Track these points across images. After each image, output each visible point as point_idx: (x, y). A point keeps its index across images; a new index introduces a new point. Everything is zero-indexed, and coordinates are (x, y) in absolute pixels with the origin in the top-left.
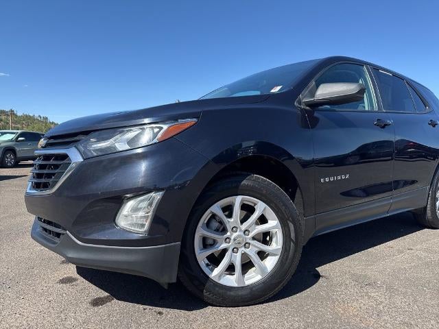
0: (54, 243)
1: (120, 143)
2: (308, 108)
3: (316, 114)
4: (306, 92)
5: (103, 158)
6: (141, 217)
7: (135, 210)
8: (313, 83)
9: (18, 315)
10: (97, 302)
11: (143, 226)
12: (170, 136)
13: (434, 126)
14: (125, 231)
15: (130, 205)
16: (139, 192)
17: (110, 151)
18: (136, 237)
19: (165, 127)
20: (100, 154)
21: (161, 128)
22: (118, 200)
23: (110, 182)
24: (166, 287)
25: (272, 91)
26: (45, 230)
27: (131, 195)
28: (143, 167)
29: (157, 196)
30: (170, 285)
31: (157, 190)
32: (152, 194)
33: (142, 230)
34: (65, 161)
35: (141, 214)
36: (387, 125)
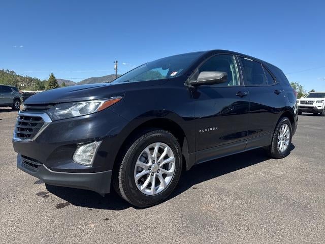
0: (34, 171)
1: (75, 112)
2: (192, 87)
3: (198, 91)
4: (192, 76)
5: (64, 121)
6: (89, 156)
7: (85, 152)
8: (197, 70)
9: (11, 215)
10: (60, 206)
11: (89, 161)
12: (106, 107)
13: (278, 94)
14: (78, 164)
15: (81, 149)
16: (86, 141)
17: (69, 117)
18: (85, 167)
19: (102, 102)
20: (62, 118)
21: (100, 103)
22: (74, 146)
23: (69, 135)
24: (104, 196)
25: (172, 75)
26: (27, 163)
27: (82, 143)
28: (90, 126)
29: (98, 144)
30: (106, 195)
31: (98, 140)
32: (95, 143)
33: (90, 163)
34: (40, 122)
35: (88, 154)
36: (244, 95)
